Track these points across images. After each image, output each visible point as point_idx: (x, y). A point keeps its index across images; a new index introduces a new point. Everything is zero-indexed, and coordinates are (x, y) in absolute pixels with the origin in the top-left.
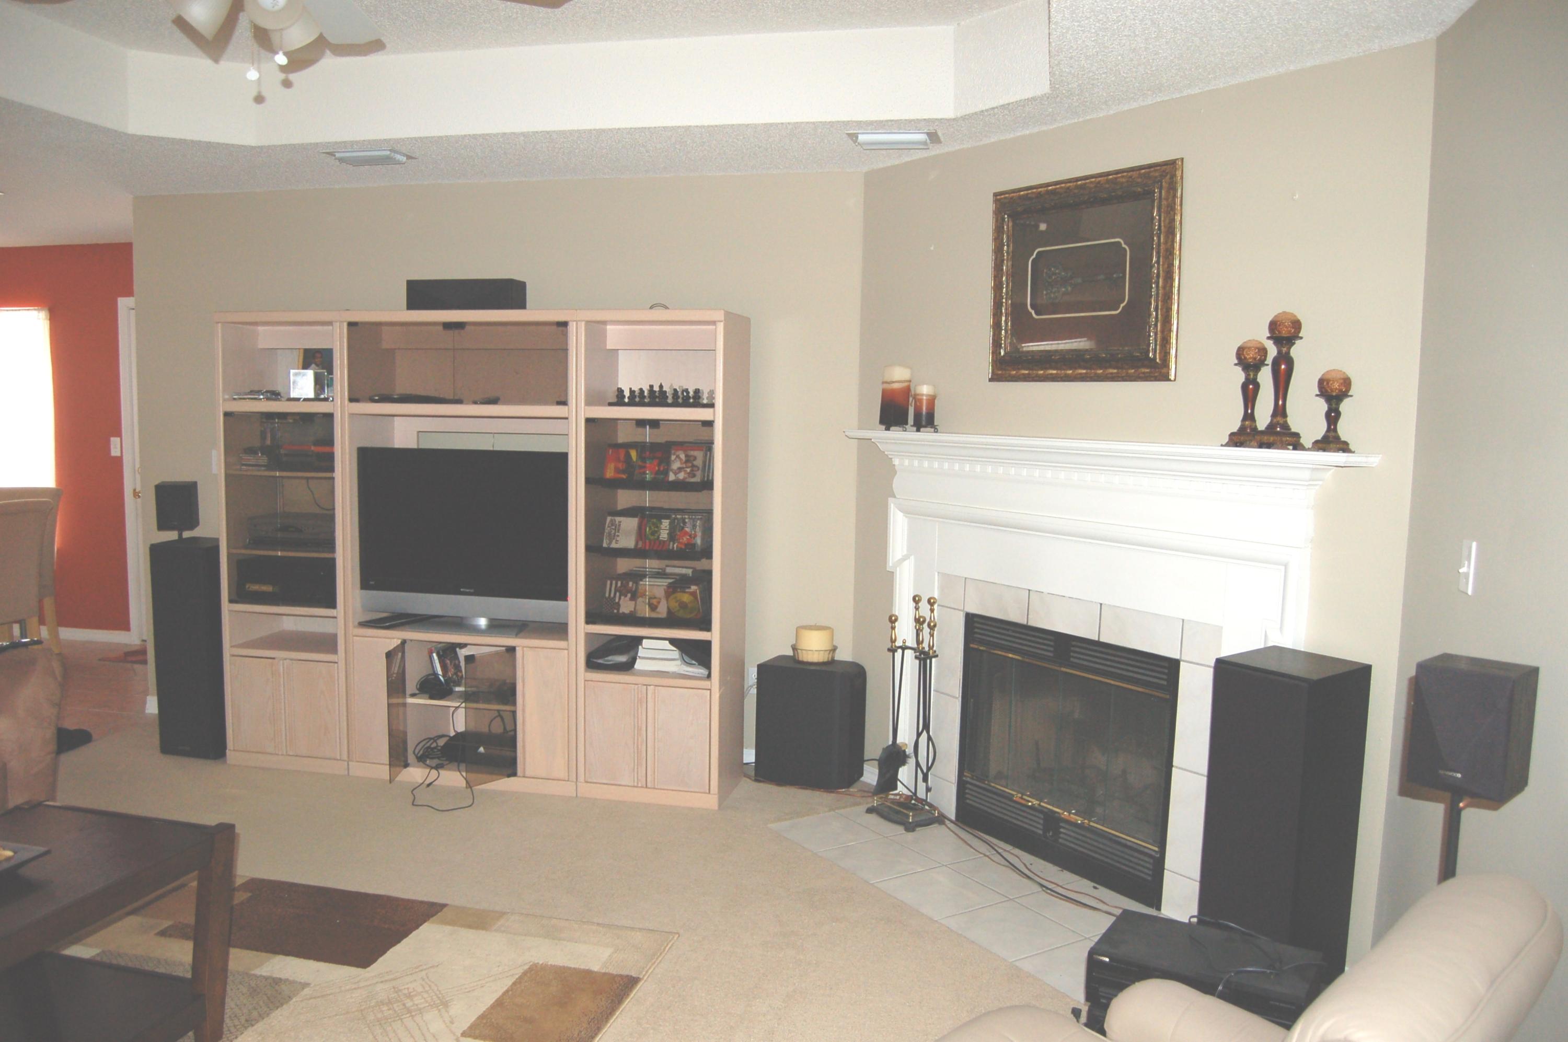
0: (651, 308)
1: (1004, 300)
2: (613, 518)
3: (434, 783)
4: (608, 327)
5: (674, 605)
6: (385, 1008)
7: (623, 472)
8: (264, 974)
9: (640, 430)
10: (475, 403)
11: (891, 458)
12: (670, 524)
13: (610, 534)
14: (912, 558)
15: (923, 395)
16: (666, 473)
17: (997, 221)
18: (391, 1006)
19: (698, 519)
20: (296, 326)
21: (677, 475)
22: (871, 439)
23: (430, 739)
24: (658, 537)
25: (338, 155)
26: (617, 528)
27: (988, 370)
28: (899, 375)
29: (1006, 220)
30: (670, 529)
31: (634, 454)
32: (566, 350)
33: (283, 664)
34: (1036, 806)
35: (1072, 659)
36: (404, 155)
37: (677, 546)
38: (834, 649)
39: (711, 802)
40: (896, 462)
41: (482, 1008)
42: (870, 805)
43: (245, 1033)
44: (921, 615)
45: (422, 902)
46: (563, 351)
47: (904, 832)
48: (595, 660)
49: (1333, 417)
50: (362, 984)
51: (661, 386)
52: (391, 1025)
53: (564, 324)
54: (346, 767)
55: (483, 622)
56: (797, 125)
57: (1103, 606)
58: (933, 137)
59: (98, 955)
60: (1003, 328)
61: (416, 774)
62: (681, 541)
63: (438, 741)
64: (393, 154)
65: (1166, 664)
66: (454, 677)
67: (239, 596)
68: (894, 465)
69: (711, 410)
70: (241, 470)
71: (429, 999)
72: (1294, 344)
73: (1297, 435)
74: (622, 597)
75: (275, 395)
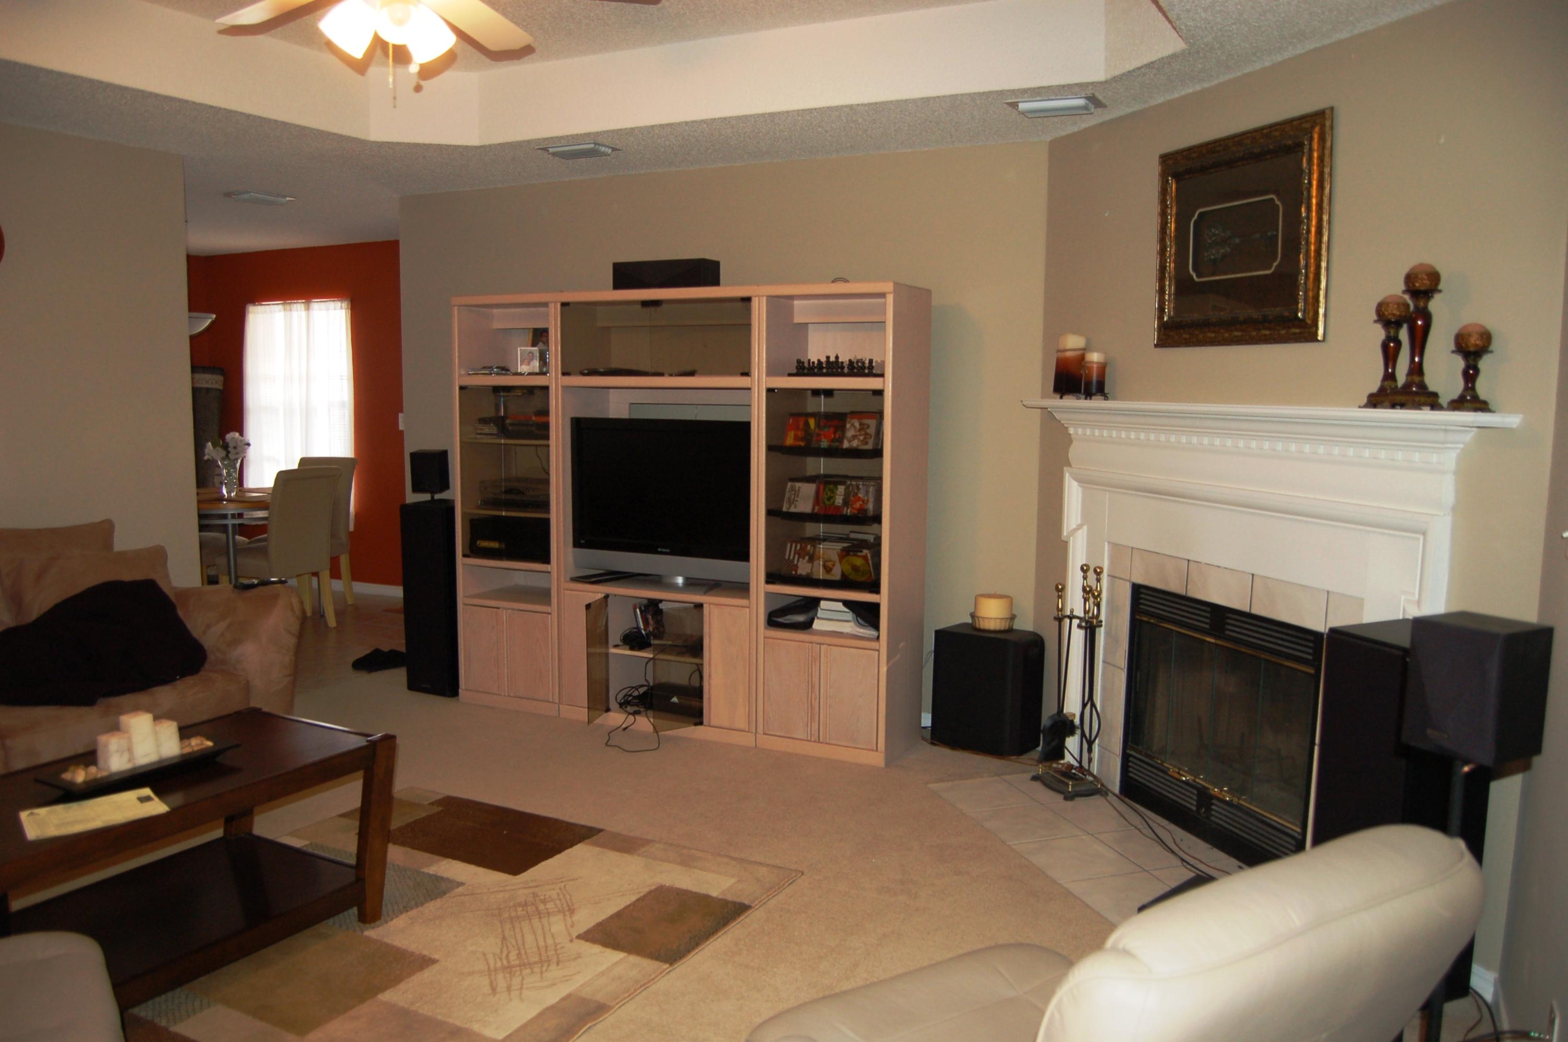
0: (833, 282)
1: (1168, 265)
2: (793, 484)
3: (630, 728)
4: (796, 302)
5: (848, 569)
6: (520, 909)
7: (802, 439)
8: (431, 872)
9: (816, 399)
10: (671, 375)
11: (1067, 428)
12: (845, 490)
13: (789, 498)
14: (1085, 528)
15: (1092, 362)
16: (841, 441)
17: (1163, 182)
18: (525, 908)
19: (872, 485)
20: (523, 307)
21: (851, 443)
22: (1047, 408)
23: (633, 688)
24: (834, 502)
25: (551, 150)
26: (797, 492)
27: (1154, 337)
28: (1073, 342)
29: (1170, 182)
30: (845, 495)
31: (812, 422)
32: (750, 325)
33: (506, 612)
34: (1191, 781)
35: (1227, 632)
36: (609, 147)
37: (850, 511)
38: (1013, 618)
39: (878, 759)
40: (1071, 431)
41: (602, 917)
42: (1034, 774)
43: (400, 917)
44: (1089, 584)
45: (583, 826)
46: (747, 327)
47: (1062, 800)
48: (776, 619)
49: (1471, 375)
50: (508, 888)
51: (837, 357)
52: (520, 923)
53: (747, 300)
54: (557, 709)
55: (680, 580)
56: (954, 97)
57: (1254, 576)
58: (1094, 100)
59: (306, 846)
60: (1167, 292)
61: (616, 718)
62: (854, 506)
63: (639, 690)
64: (597, 146)
65: (1312, 638)
66: (656, 631)
67: (473, 551)
68: (1070, 434)
69: (881, 379)
70: (476, 438)
71: (559, 906)
72: (1432, 297)
73: (1435, 395)
74: (801, 560)
75: (504, 370)
